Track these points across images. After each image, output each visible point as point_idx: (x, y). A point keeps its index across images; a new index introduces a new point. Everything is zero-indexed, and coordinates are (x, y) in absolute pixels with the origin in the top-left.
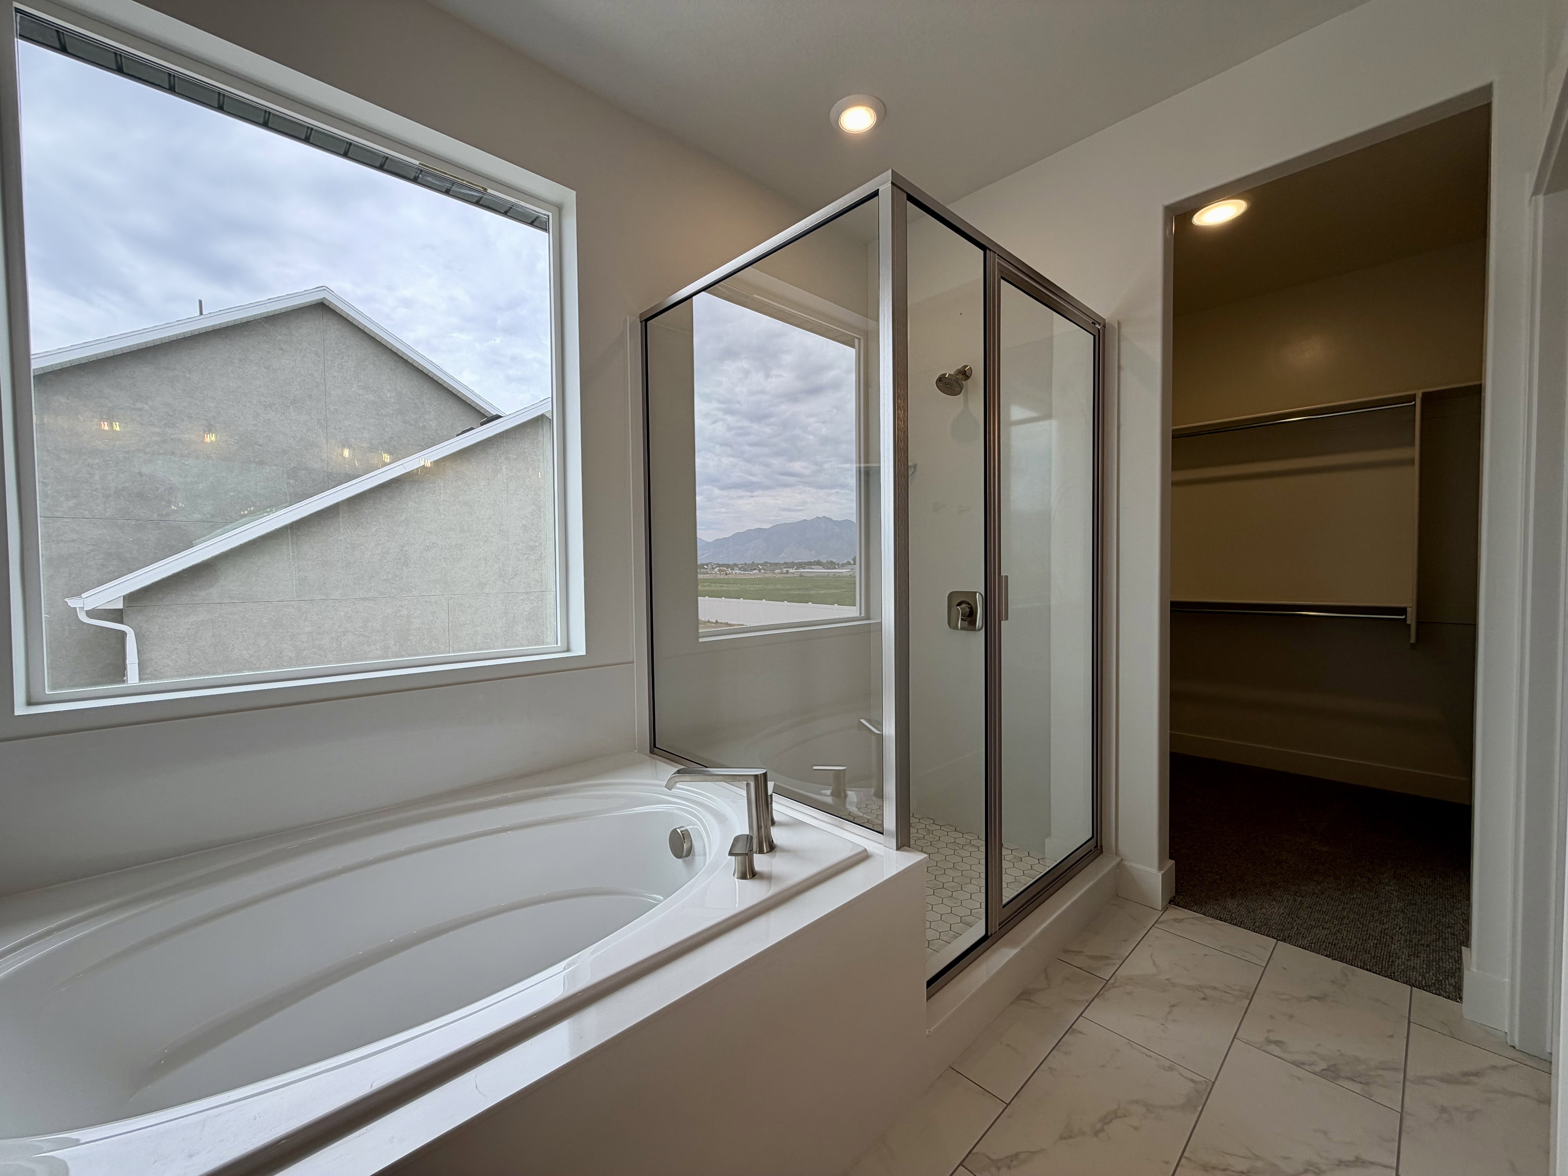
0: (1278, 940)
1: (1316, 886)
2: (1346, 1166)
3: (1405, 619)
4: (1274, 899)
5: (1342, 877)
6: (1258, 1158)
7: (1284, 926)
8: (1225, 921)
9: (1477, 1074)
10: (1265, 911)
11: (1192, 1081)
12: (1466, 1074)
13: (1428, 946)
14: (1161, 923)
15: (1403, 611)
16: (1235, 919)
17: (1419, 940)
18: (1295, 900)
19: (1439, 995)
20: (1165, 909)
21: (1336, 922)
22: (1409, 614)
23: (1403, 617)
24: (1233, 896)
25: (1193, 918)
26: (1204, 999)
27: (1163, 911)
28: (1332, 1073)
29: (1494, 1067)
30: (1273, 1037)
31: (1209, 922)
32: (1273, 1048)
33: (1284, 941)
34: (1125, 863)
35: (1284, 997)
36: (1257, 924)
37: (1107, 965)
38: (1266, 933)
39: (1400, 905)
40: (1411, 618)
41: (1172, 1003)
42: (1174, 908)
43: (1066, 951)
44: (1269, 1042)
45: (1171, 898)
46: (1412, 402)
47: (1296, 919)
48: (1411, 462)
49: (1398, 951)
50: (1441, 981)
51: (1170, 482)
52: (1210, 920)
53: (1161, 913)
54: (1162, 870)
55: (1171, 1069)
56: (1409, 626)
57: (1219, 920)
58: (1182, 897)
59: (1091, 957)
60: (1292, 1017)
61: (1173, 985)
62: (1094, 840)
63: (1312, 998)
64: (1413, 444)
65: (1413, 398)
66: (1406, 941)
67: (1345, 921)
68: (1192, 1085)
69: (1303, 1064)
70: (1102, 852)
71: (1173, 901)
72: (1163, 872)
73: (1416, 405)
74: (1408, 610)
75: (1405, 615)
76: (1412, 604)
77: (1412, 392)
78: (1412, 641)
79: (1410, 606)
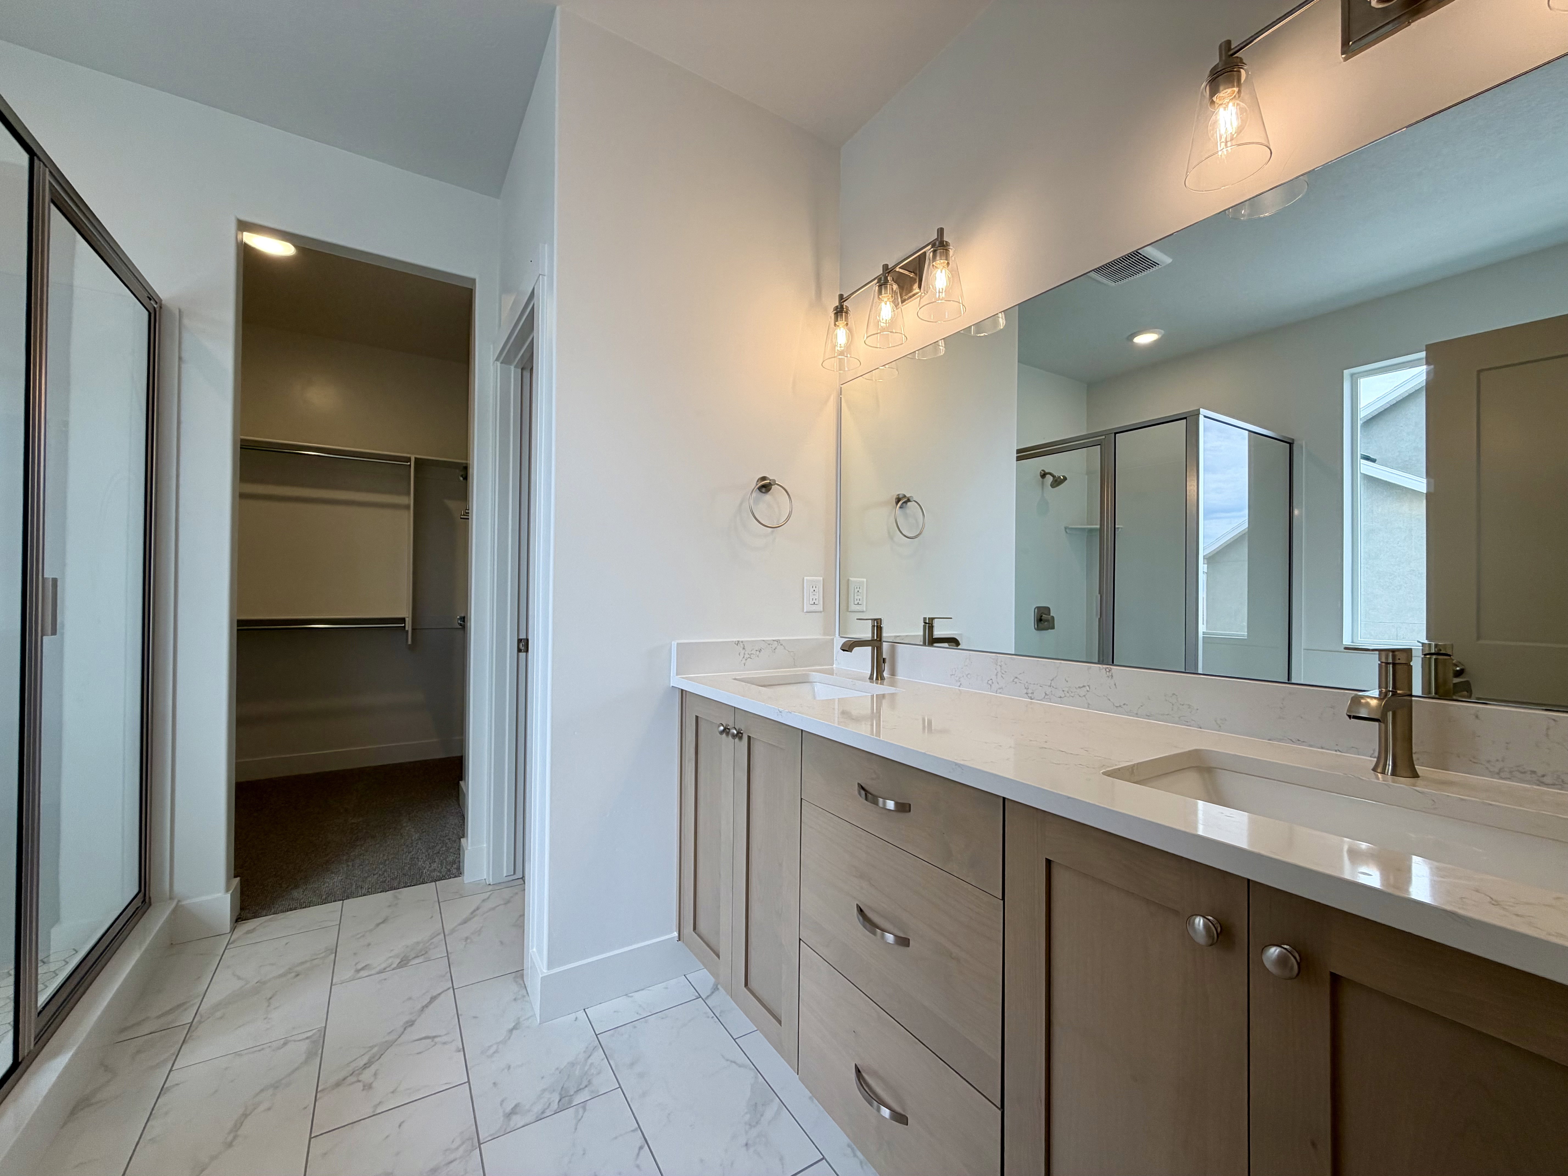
0: (343, 900)
1: (361, 848)
2: (427, 1007)
3: (405, 627)
4: (332, 873)
5: (377, 834)
6: (372, 1047)
7: (345, 888)
8: (295, 909)
9: (478, 909)
10: (328, 885)
11: (307, 1038)
12: (472, 913)
13: (438, 853)
14: (232, 943)
15: (403, 620)
16: (304, 902)
17: (433, 852)
18: (348, 866)
19: (450, 878)
20: (233, 929)
21: (381, 866)
22: (407, 623)
23: (403, 625)
24: (296, 887)
25: (265, 921)
26: (297, 975)
27: (231, 933)
28: (404, 962)
29: (484, 901)
30: (359, 967)
31: (282, 917)
32: (363, 973)
33: (348, 898)
34: (184, 903)
35: (358, 936)
36: (324, 897)
37: (185, 1010)
38: (333, 900)
39: (417, 836)
40: (408, 627)
41: (268, 997)
42: (244, 923)
43: (123, 1030)
44: (358, 971)
45: (238, 916)
46: (408, 463)
47: (353, 878)
48: (407, 507)
49: (423, 865)
50: (449, 869)
51: (238, 493)
52: (281, 916)
53: (230, 934)
54: (230, 890)
55: (285, 1044)
56: (407, 631)
57: (290, 911)
58: (248, 911)
59: (159, 1017)
60: (369, 945)
61: (264, 983)
62: (141, 895)
63: (378, 925)
64: (409, 494)
65: (409, 460)
66: (426, 856)
67: (387, 862)
68: (307, 1041)
69: (385, 969)
70: (150, 904)
71: (239, 918)
72: (231, 892)
73: (410, 465)
74: (407, 619)
75: (405, 624)
76: (409, 615)
77: (408, 455)
78: (410, 642)
79: (407, 616)
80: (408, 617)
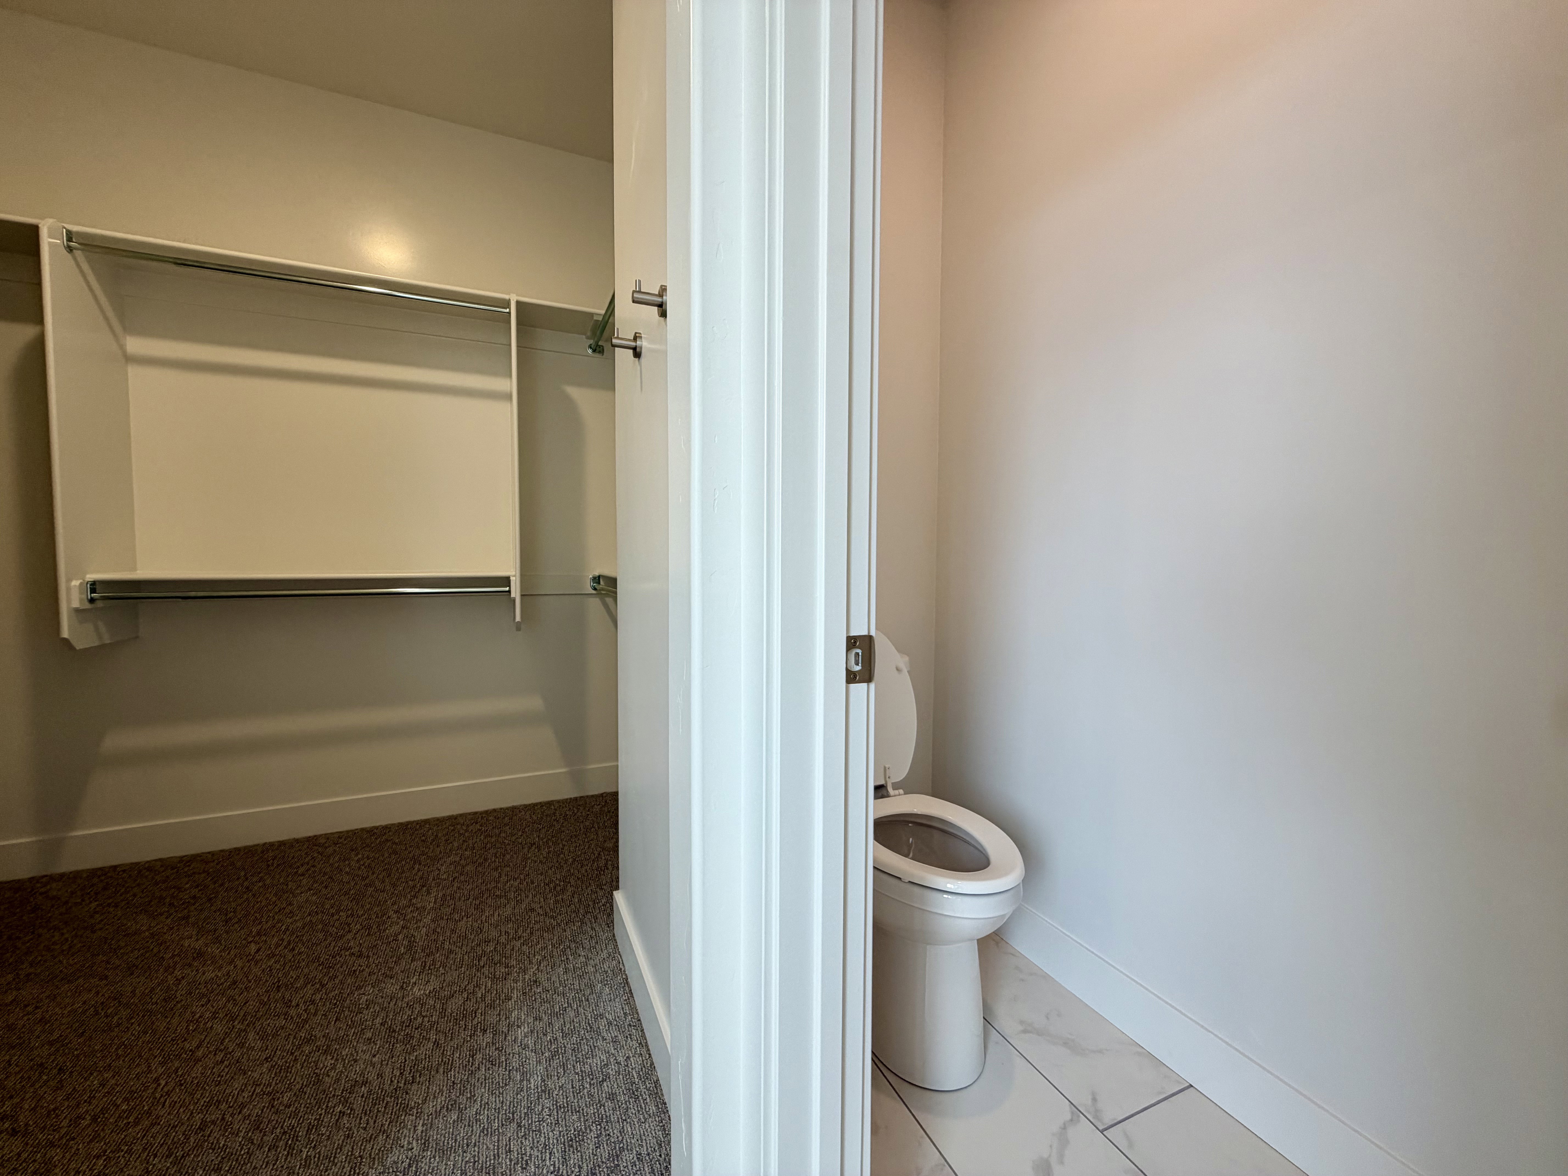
3: (509, 591)
15: (506, 581)
22: (512, 584)
23: (507, 589)
40: (516, 592)
46: (506, 308)
48: (509, 397)
56: (514, 600)
64: (510, 376)
65: (507, 304)
73: (509, 313)
74: (512, 579)
75: (509, 586)
76: (516, 572)
77: (507, 297)
78: (518, 619)
79: (514, 573)
80: (515, 576)
